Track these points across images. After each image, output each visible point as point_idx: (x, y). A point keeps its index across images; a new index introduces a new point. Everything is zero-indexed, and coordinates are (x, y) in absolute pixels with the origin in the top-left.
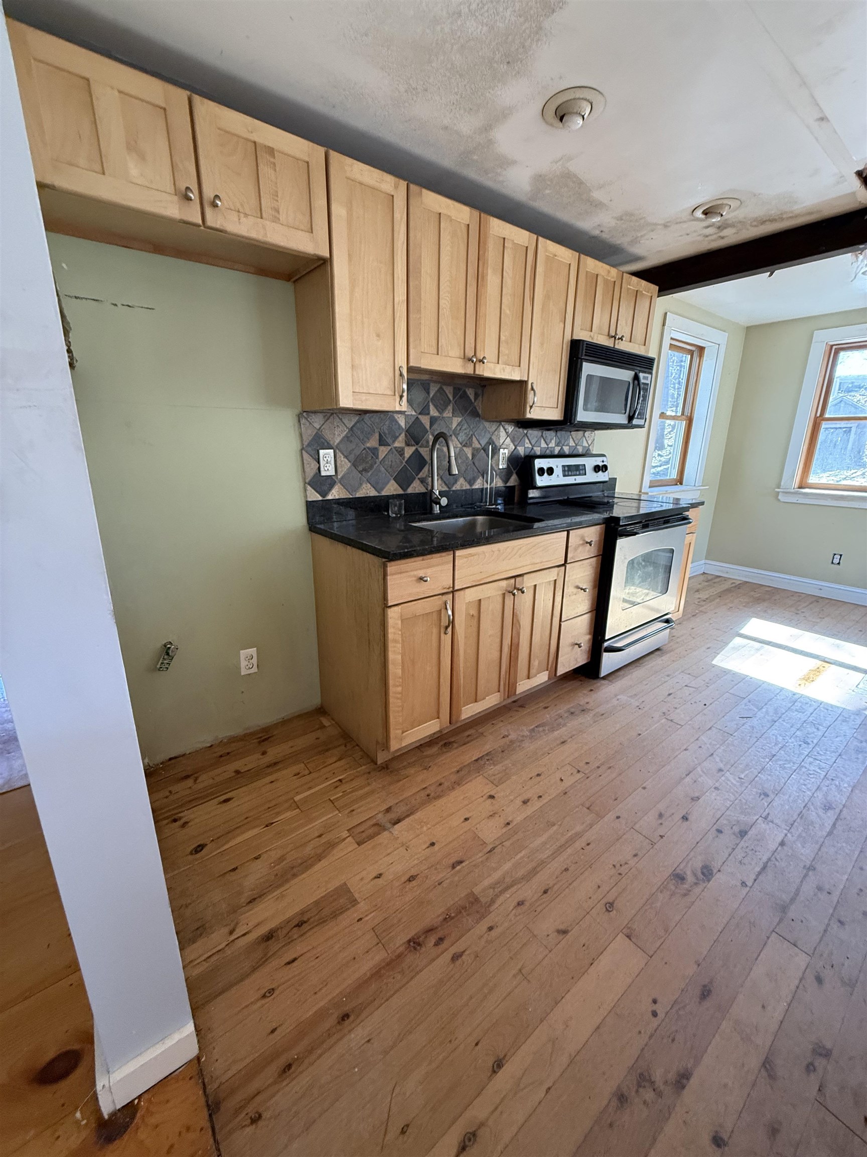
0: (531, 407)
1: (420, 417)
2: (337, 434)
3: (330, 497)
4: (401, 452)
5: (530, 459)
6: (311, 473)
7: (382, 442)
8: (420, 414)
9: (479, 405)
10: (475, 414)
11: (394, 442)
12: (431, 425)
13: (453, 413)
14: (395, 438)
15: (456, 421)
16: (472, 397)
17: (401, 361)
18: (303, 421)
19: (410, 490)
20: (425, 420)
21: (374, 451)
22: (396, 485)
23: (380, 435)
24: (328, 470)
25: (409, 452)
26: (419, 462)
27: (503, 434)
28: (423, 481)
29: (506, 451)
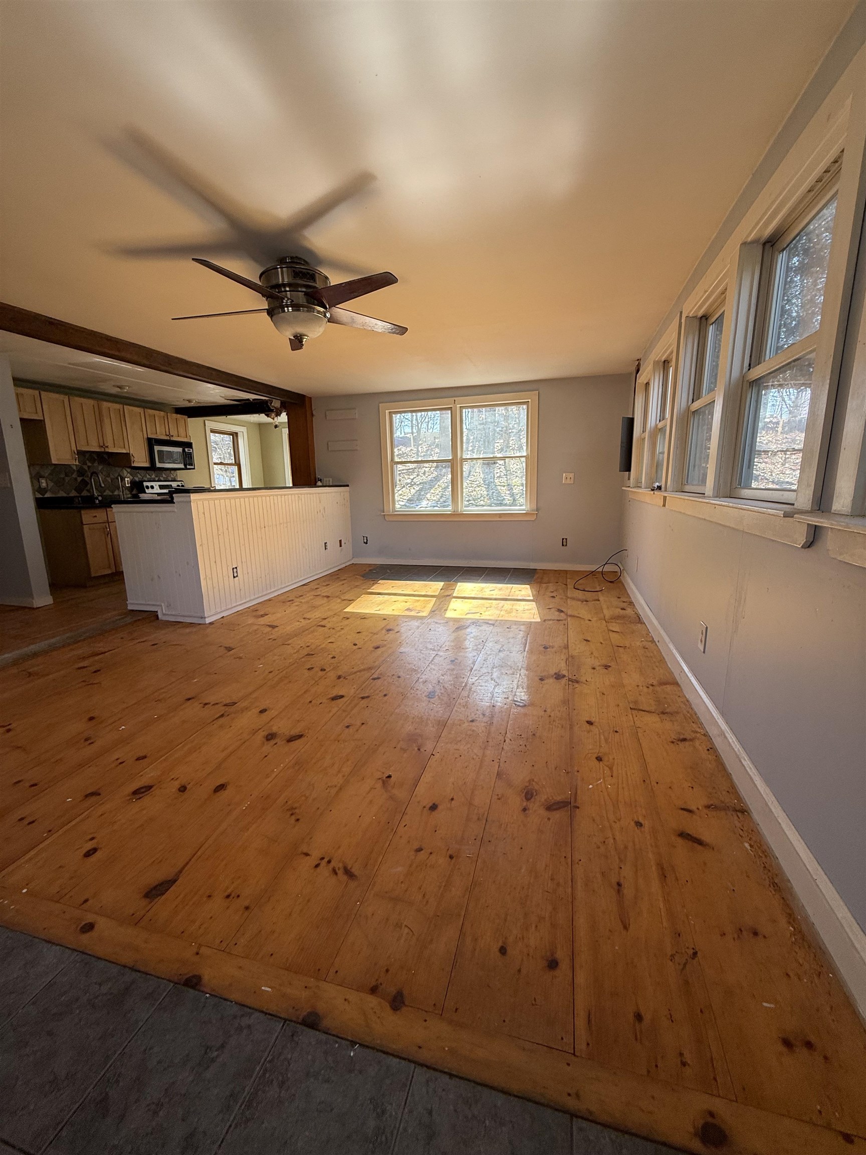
0: (133, 462)
1: (83, 466)
2: (46, 472)
3: (46, 496)
4: (76, 479)
5: (141, 482)
6: (37, 487)
9: (111, 462)
10: (109, 464)
11: (72, 475)
12: (89, 469)
13: (98, 463)
15: (100, 468)
16: (107, 458)
18: (31, 467)
21: (64, 479)
23: (66, 474)
24: (44, 485)
25: (79, 479)
27: (125, 472)
29: (128, 479)
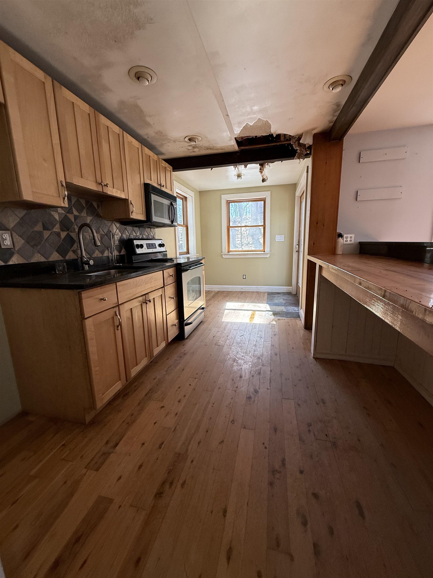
0: (132, 212)
1: (67, 214)
2: (12, 221)
3: (11, 263)
4: (58, 234)
5: (130, 241)
7: (45, 228)
8: (67, 213)
9: (100, 211)
10: (99, 216)
11: (53, 228)
12: (75, 220)
13: (87, 214)
14: (54, 226)
15: (89, 218)
16: (96, 206)
17: (61, 177)
19: (67, 258)
20: (71, 217)
21: (40, 234)
22: (58, 255)
23: (43, 224)
24: (7, 244)
25: (63, 235)
26: (70, 241)
27: (115, 227)
28: (74, 252)
29: (118, 236)
